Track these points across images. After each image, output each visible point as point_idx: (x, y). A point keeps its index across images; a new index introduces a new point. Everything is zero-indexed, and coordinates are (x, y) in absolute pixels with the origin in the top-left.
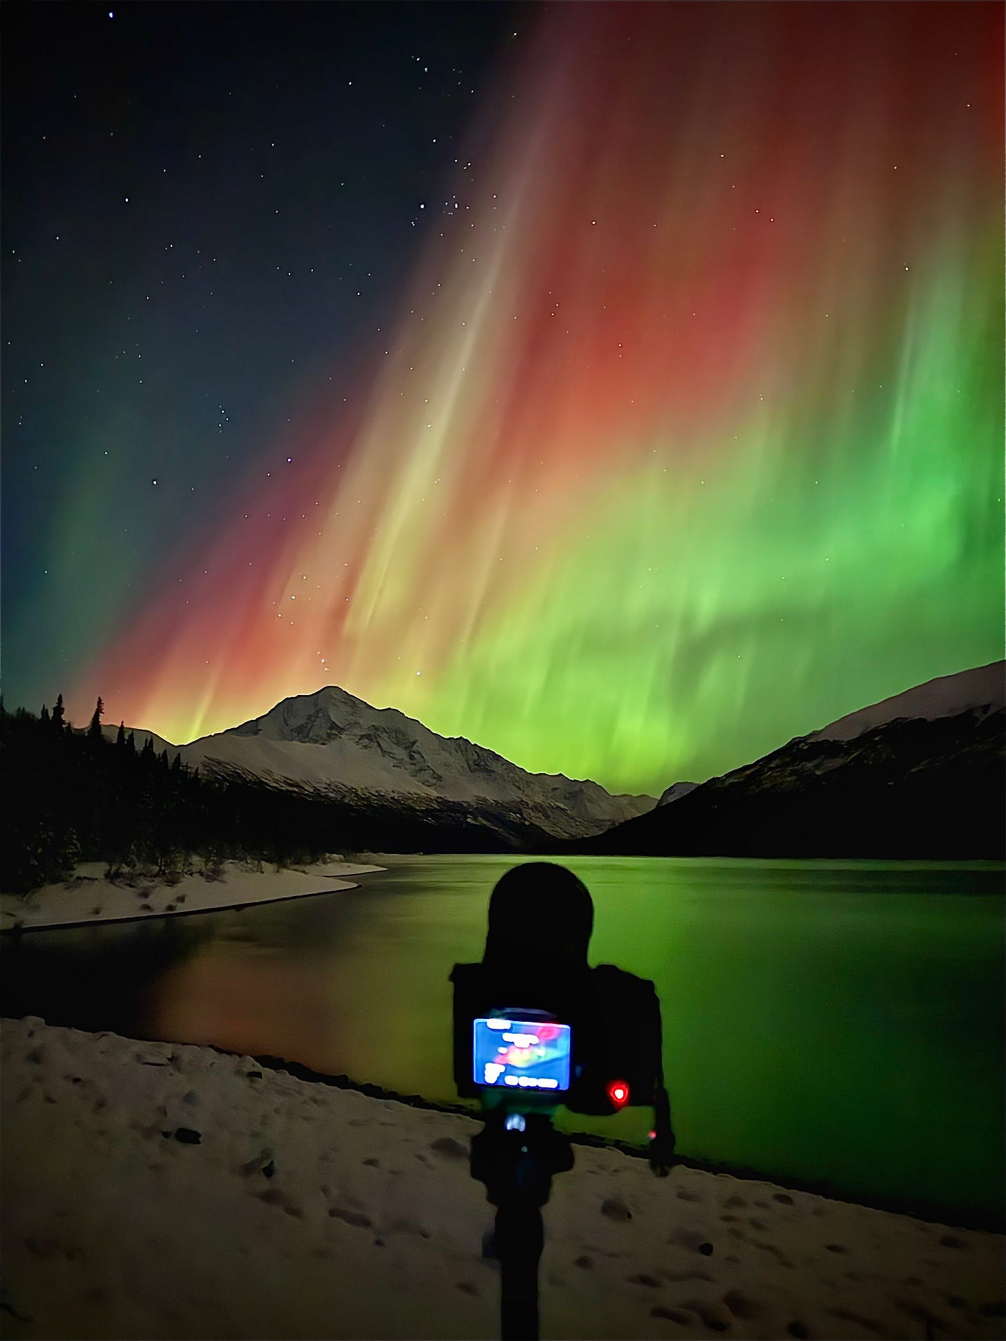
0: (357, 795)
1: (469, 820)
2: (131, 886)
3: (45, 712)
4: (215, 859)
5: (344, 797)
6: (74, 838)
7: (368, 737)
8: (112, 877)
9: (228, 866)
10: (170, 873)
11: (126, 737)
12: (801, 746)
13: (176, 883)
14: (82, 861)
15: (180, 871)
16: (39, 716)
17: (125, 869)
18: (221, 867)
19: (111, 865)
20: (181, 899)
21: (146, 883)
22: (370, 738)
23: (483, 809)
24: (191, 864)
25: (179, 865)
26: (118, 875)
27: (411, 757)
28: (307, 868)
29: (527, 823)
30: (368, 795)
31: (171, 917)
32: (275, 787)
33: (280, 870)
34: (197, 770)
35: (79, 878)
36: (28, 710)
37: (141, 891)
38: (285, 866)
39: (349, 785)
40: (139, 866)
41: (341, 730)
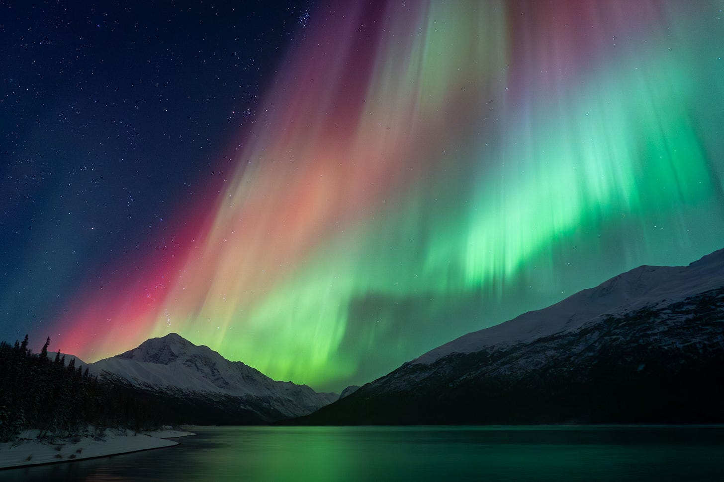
0: (182, 392)
1: (241, 407)
2: (51, 444)
3: (17, 344)
4: (101, 428)
5: (175, 393)
6: (22, 415)
7: (190, 361)
8: (41, 438)
9: (108, 432)
10: (75, 436)
11: (60, 358)
12: (408, 366)
13: (78, 442)
14: (25, 429)
15: (81, 434)
16: (13, 346)
17: (49, 434)
18: (104, 432)
19: (41, 432)
20: (79, 451)
21: (60, 442)
22: (192, 361)
23: (249, 401)
24: (88, 431)
25: (81, 431)
26: (45, 437)
27: (213, 372)
28: (153, 433)
29: (272, 408)
30: (188, 392)
31: (73, 461)
32: (138, 388)
33: (137, 435)
34: (97, 377)
35: (22, 439)
36: (8, 343)
37: (56, 446)
38: (139, 432)
39: (178, 387)
40: (57, 432)
41: (177, 357)
